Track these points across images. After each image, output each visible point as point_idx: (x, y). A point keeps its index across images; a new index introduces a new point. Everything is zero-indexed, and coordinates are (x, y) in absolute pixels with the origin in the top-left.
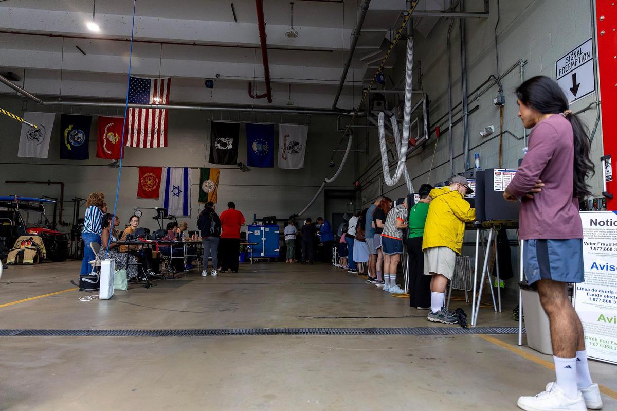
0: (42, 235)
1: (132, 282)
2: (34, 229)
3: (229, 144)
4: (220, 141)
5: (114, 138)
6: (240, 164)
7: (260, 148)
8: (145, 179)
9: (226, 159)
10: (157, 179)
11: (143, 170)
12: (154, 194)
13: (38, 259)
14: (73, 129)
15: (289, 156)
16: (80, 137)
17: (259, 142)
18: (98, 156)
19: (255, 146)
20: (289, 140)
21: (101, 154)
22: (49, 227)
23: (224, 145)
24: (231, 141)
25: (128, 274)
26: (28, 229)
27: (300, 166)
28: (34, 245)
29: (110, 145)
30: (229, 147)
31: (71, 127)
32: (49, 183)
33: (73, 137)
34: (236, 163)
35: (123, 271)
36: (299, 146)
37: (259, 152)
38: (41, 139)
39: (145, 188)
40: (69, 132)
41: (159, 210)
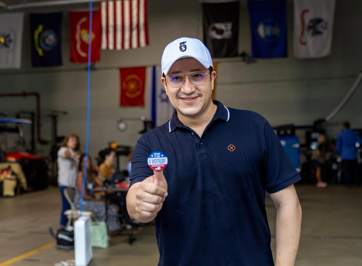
0: (21, 161)
1: (113, 235)
2: (12, 155)
3: (227, 30)
4: (214, 29)
5: (88, 37)
6: (243, 55)
7: (268, 33)
8: (127, 82)
9: (224, 51)
10: (141, 83)
11: (125, 72)
12: (139, 102)
13: (19, 190)
14: (44, 30)
15: (309, 38)
16: (51, 38)
17: (266, 25)
18: (72, 60)
19: (261, 31)
20: (308, 18)
21: (75, 58)
22: (27, 151)
23: (220, 32)
24: (229, 26)
25: (108, 227)
26: (6, 155)
27: (326, 51)
28: (13, 174)
29: (84, 46)
30: (227, 34)
31: (40, 28)
32: (24, 94)
33: (44, 39)
34: (236, 55)
35: (102, 224)
36: (322, 24)
37: (267, 37)
38: (11, 45)
39: (128, 95)
40: (40, 34)
41: (146, 123)
